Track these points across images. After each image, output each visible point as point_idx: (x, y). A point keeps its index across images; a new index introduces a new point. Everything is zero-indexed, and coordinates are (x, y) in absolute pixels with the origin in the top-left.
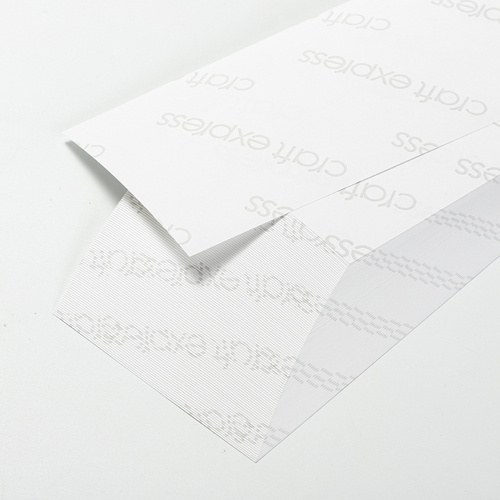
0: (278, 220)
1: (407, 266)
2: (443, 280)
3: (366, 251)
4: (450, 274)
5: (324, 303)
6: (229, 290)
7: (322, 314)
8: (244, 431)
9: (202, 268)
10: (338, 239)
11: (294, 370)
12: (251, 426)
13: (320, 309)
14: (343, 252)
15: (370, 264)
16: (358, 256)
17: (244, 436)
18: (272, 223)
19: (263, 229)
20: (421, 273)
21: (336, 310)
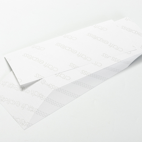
0: (41, 79)
1: (66, 92)
2: (73, 96)
3: (57, 88)
4: (75, 95)
5: (46, 98)
6: (27, 93)
7: (45, 100)
8: (24, 123)
9: (23, 88)
10: (52, 85)
11: (36, 111)
12: (25, 122)
13: (45, 99)
14: (52, 88)
15: (57, 91)
16: (55, 89)
17: (23, 124)
18: (39, 80)
19: (37, 81)
20: (68, 94)
21: (48, 100)
